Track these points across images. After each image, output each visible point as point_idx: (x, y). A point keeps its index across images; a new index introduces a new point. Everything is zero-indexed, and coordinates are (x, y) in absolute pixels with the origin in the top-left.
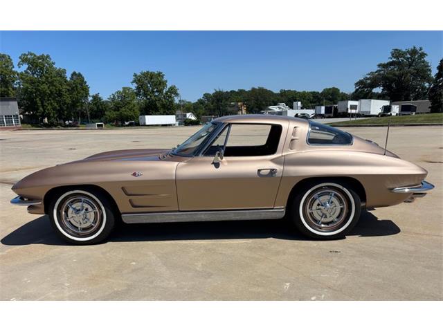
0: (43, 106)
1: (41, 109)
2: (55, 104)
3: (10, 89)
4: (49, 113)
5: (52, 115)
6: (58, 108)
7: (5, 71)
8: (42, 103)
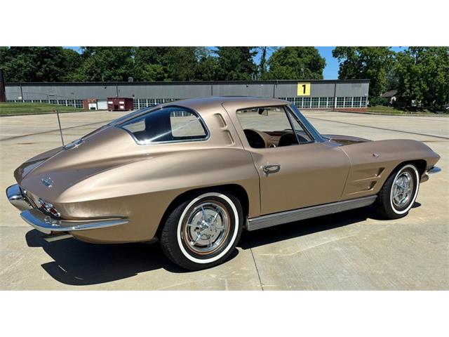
0: (410, 88)
1: (408, 91)
2: (425, 86)
3: (381, 70)
4: (415, 95)
5: (418, 97)
6: (428, 89)
7: (379, 53)
8: (410, 85)
